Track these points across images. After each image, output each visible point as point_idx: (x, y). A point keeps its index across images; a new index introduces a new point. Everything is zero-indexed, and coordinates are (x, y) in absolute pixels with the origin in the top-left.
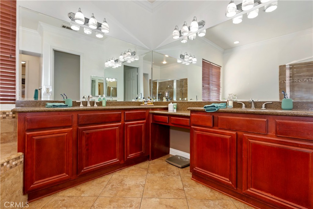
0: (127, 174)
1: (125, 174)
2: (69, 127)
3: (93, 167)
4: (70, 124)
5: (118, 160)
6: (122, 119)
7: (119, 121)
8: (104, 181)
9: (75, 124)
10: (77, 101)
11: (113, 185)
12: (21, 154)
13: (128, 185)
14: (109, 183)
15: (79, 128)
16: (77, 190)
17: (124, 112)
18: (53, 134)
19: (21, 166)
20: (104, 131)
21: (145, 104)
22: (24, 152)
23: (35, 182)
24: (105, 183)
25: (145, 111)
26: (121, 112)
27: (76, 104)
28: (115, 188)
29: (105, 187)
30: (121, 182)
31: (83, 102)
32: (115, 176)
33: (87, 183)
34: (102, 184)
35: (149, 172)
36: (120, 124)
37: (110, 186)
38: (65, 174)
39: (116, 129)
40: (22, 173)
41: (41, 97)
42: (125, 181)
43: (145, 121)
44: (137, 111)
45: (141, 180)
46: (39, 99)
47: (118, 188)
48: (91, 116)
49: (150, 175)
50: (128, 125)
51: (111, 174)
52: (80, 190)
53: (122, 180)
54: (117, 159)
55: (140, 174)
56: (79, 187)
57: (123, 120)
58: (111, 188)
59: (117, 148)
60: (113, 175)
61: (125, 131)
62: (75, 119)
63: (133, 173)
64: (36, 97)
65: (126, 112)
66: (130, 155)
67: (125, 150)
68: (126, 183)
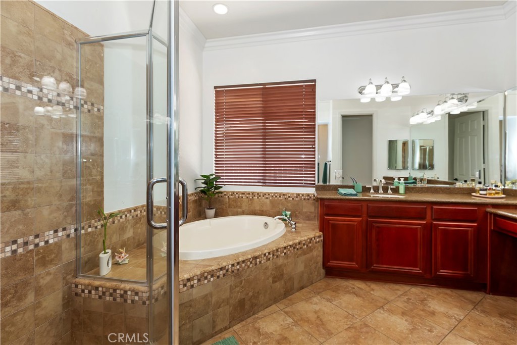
0: (435, 296)
1: (430, 294)
2: (359, 216)
3: (385, 267)
4: (360, 214)
5: (421, 272)
6: (427, 216)
7: (423, 219)
8: (398, 290)
9: (365, 215)
10: (367, 186)
11: (410, 299)
12: (321, 233)
13: (432, 308)
14: (405, 294)
15: (369, 219)
16: (367, 285)
17: (432, 207)
18: (345, 221)
19: (321, 243)
20: (400, 228)
21: (481, 194)
22: (323, 233)
23: (331, 262)
24: (400, 293)
25: (476, 208)
26: (425, 207)
27: (366, 190)
28: (412, 303)
29: (399, 297)
30: (423, 301)
31: (374, 187)
32: (415, 291)
33: (377, 283)
34: (396, 292)
35: (479, 309)
36: (425, 222)
37: (405, 298)
38: (354, 263)
39: (417, 228)
40: (322, 250)
41: (329, 182)
42: (430, 302)
43: (476, 224)
44: (458, 206)
45: (457, 313)
46: (328, 183)
47: (416, 304)
48: (381, 207)
49: (478, 313)
50: (439, 226)
51: (410, 286)
52: (369, 287)
53: (425, 299)
54: (418, 269)
55: (459, 305)
56: (369, 283)
57: (430, 218)
58: (406, 301)
59: (419, 254)
60: (413, 289)
61: (433, 234)
62: (365, 209)
63: (446, 298)
64: (325, 180)
65: (435, 207)
66: (441, 271)
67: (433, 261)
68: (429, 305)
